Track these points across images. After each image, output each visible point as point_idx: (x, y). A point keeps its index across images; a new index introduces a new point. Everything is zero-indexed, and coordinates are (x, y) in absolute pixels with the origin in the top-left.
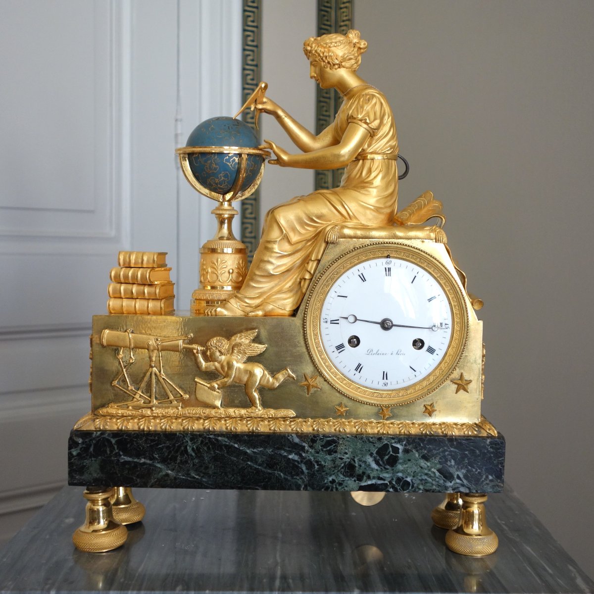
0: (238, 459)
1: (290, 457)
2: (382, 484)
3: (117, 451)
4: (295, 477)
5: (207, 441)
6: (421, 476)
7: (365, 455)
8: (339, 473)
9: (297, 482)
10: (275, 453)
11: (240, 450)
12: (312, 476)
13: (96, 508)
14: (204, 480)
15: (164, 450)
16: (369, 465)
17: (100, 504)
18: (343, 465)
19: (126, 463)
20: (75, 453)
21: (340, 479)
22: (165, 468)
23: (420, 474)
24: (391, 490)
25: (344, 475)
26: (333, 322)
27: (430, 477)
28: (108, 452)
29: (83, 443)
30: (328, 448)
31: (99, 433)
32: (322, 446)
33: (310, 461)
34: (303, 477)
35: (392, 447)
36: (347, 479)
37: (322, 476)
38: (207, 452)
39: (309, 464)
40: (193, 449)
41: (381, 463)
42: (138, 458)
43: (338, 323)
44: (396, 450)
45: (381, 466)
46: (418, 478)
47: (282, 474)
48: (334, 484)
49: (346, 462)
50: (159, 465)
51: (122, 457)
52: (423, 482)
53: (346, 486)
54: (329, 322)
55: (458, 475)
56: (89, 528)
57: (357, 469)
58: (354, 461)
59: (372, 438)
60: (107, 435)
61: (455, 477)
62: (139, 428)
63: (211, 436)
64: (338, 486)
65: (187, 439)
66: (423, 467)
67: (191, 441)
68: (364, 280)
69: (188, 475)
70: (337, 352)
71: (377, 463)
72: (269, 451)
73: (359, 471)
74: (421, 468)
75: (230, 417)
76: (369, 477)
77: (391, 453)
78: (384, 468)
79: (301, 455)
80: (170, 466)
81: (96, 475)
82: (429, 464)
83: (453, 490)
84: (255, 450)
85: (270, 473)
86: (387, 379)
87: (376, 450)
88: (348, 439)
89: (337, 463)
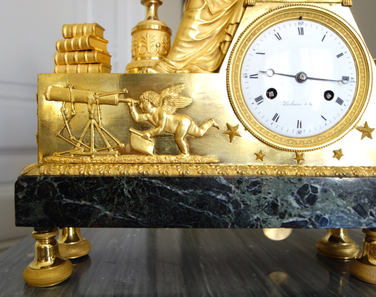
0: (170, 200)
1: (218, 197)
2: (302, 221)
3: (59, 194)
4: (223, 216)
5: (142, 184)
6: (337, 213)
7: (287, 194)
8: (263, 212)
9: (225, 221)
10: (205, 194)
11: (172, 191)
12: (238, 214)
13: (43, 246)
14: (139, 219)
15: (103, 192)
16: (291, 204)
17: (47, 243)
18: (266, 204)
19: (68, 204)
20: (20, 197)
21: (264, 217)
22: (104, 209)
23: (336, 212)
24: (311, 226)
25: (268, 214)
26: (252, 76)
27: (346, 214)
28: (51, 195)
29: (28, 187)
30: (253, 189)
31: (42, 177)
32: (247, 187)
33: (236, 200)
34: (230, 215)
35: (312, 187)
36: (270, 217)
37: (248, 215)
38: (142, 194)
39: (236, 204)
40: (129, 191)
41: (301, 201)
42: (79, 201)
43: (257, 78)
44: (315, 190)
45: (301, 204)
46: (335, 215)
47: (211, 213)
48: (259, 222)
49: (269, 201)
50: (98, 207)
51: (64, 199)
52: (340, 218)
53: (270, 224)
54: (249, 77)
55: (371, 212)
56: (37, 265)
57: (279, 207)
58: (277, 200)
59: (293, 179)
60: (50, 179)
61: (369, 213)
62: (80, 173)
63: (146, 179)
64: (262, 224)
65: (124, 182)
66: (339, 205)
67: (127, 184)
68: (280, 38)
69: (125, 215)
70: (256, 103)
71: (298, 202)
72: (199, 192)
73: (281, 209)
74: (338, 206)
75: (162, 163)
76: (290, 215)
77: (311, 192)
78: (305, 206)
79: (228, 196)
80: (108, 207)
81: (40, 216)
82: (344, 202)
83: (367, 225)
84: (186, 192)
85: (200, 213)
86: (301, 127)
87: (297, 190)
88: (271, 180)
89: (260, 202)
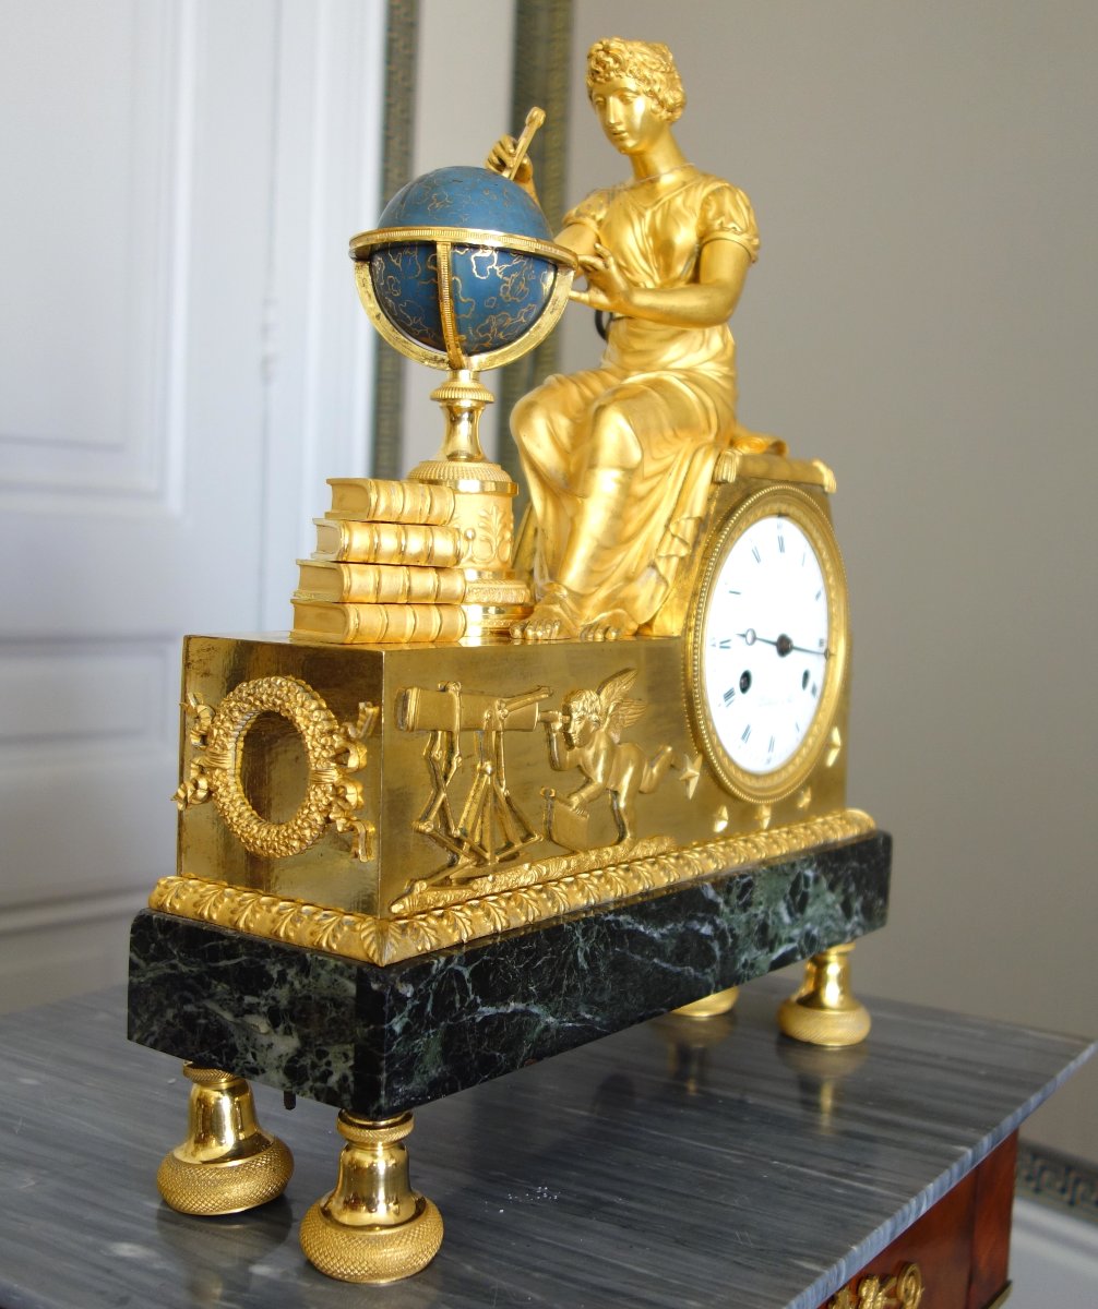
0: (642, 957)
1: (703, 931)
2: (792, 950)
3: (472, 997)
4: (706, 971)
5: (605, 930)
7: (778, 901)
8: (752, 944)
9: (707, 980)
10: (687, 929)
11: (645, 936)
12: (724, 960)
14: (597, 1019)
15: (545, 969)
16: (782, 919)
18: (756, 928)
19: (485, 1021)
21: (752, 956)
22: (545, 1013)
23: (825, 919)
24: (798, 957)
25: (756, 948)
26: (724, 645)
27: (833, 920)
28: (457, 1005)
29: (414, 995)
30: (743, 900)
31: (443, 959)
32: (737, 898)
33: (723, 931)
34: (714, 967)
35: (804, 876)
36: (759, 952)
37: (735, 957)
38: (604, 956)
39: (722, 939)
40: (585, 955)
41: (792, 910)
42: (505, 1004)
43: (728, 647)
44: (806, 882)
45: (792, 916)
46: (823, 927)
47: (692, 970)
48: (746, 969)
49: (759, 920)
50: (536, 1010)
51: (481, 1009)
52: (828, 931)
54: (718, 645)
55: (855, 909)
57: (770, 929)
58: (768, 916)
59: (786, 864)
61: (854, 912)
63: (610, 917)
64: (750, 971)
65: (578, 933)
66: (829, 904)
67: (582, 937)
68: (758, 559)
69: (576, 1015)
70: (724, 705)
71: (789, 911)
72: (680, 926)
73: (771, 933)
74: (827, 906)
76: (780, 942)
77: (803, 888)
78: (795, 919)
79: (714, 924)
80: (551, 1005)
81: (433, 1072)
82: (833, 897)
84: (664, 931)
85: (678, 974)
86: (773, 749)
87: (789, 886)
89: (751, 925)
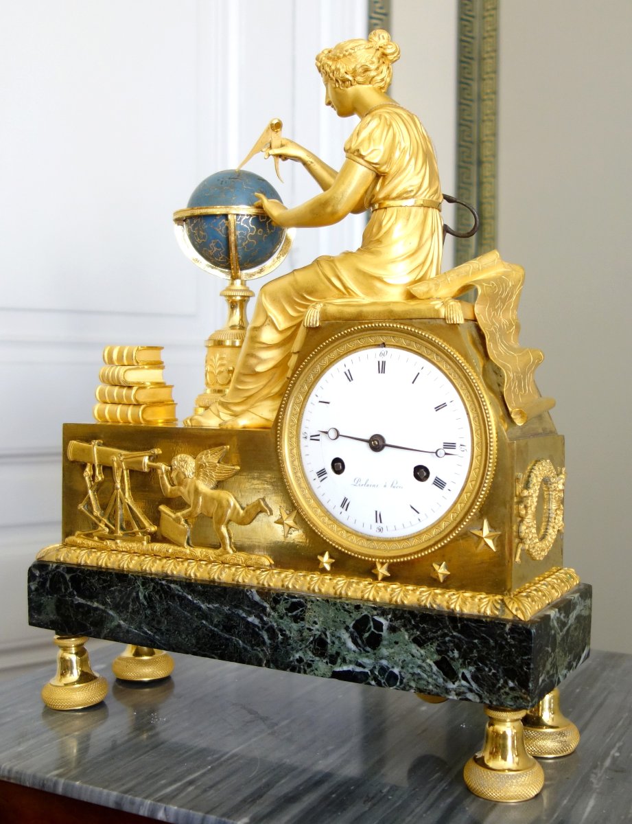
0: (191, 615)
1: (250, 619)
2: (361, 672)
3: (71, 590)
4: (255, 648)
5: (159, 588)
6: (412, 668)
7: (340, 629)
8: (307, 649)
9: (257, 655)
10: (233, 612)
11: (194, 603)
12: (275, 648)
13: (68, 657)
14: (157, 637)
15: (117, 594)
16: (344, 643)
17: (74, 652)
18: (312, 639)
19: (80, 605)
20: (33, 588)
21: (309, 658)
22: (118, 617)
23: (410, 665)
24: (373, 683)
25: (314, 654)
26: (314, 438)
27: (424, 671)
28: (63, 590)
29: (40, 576)
30: (294, 613)
31: (55, 565)
32: (286, 609)
33: (272, 627)
34: (264, 648)
35: (374, 621)
36: (317, 658)
37: (287, 651)
38: (160, 602)
39: (272, 632)
40: (145, 596)
41: (360, 642)
42: (92, 601)
43: (318, 440)
44: (379, 626)
45: (360, 646)
46: (408, 671)
47: (240, 642)
48: (302, 664)
49: (315, 635)
50: (111, 612)
51: (76, 597)
52: (416, 677)
53: (316, 669)
54: (309, 438)
55: (463, 673)
56: (60, 680)
57: (329, 646)
58: (326, 635)
59: (348, 605)
60: (61, 568)
61: (460, 676)
62: (98, 563)
63: (164, 582)
64: (306, 668)
65: (139, 583)
66: (415, 655)
67: (143, 586)
69: (140, 628)
72: (226, 609)
73: (332, 650)
74: (413, 656)
76: (344, 661)
77: (373, 629)
78: (365, 650)
79: (261, 619)
80: (122, 614)
81: (52, 616)
82: (422, 652)
83: (458, 694)
84: (210, 606)
85: (227, 639)
86: (381, 522)
87: (354, 622)
88: (318, 603)
89: (304, 634)
